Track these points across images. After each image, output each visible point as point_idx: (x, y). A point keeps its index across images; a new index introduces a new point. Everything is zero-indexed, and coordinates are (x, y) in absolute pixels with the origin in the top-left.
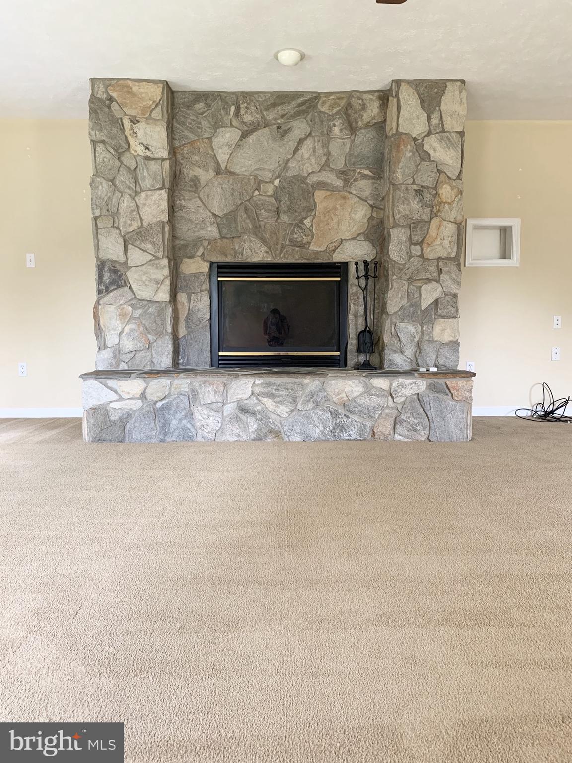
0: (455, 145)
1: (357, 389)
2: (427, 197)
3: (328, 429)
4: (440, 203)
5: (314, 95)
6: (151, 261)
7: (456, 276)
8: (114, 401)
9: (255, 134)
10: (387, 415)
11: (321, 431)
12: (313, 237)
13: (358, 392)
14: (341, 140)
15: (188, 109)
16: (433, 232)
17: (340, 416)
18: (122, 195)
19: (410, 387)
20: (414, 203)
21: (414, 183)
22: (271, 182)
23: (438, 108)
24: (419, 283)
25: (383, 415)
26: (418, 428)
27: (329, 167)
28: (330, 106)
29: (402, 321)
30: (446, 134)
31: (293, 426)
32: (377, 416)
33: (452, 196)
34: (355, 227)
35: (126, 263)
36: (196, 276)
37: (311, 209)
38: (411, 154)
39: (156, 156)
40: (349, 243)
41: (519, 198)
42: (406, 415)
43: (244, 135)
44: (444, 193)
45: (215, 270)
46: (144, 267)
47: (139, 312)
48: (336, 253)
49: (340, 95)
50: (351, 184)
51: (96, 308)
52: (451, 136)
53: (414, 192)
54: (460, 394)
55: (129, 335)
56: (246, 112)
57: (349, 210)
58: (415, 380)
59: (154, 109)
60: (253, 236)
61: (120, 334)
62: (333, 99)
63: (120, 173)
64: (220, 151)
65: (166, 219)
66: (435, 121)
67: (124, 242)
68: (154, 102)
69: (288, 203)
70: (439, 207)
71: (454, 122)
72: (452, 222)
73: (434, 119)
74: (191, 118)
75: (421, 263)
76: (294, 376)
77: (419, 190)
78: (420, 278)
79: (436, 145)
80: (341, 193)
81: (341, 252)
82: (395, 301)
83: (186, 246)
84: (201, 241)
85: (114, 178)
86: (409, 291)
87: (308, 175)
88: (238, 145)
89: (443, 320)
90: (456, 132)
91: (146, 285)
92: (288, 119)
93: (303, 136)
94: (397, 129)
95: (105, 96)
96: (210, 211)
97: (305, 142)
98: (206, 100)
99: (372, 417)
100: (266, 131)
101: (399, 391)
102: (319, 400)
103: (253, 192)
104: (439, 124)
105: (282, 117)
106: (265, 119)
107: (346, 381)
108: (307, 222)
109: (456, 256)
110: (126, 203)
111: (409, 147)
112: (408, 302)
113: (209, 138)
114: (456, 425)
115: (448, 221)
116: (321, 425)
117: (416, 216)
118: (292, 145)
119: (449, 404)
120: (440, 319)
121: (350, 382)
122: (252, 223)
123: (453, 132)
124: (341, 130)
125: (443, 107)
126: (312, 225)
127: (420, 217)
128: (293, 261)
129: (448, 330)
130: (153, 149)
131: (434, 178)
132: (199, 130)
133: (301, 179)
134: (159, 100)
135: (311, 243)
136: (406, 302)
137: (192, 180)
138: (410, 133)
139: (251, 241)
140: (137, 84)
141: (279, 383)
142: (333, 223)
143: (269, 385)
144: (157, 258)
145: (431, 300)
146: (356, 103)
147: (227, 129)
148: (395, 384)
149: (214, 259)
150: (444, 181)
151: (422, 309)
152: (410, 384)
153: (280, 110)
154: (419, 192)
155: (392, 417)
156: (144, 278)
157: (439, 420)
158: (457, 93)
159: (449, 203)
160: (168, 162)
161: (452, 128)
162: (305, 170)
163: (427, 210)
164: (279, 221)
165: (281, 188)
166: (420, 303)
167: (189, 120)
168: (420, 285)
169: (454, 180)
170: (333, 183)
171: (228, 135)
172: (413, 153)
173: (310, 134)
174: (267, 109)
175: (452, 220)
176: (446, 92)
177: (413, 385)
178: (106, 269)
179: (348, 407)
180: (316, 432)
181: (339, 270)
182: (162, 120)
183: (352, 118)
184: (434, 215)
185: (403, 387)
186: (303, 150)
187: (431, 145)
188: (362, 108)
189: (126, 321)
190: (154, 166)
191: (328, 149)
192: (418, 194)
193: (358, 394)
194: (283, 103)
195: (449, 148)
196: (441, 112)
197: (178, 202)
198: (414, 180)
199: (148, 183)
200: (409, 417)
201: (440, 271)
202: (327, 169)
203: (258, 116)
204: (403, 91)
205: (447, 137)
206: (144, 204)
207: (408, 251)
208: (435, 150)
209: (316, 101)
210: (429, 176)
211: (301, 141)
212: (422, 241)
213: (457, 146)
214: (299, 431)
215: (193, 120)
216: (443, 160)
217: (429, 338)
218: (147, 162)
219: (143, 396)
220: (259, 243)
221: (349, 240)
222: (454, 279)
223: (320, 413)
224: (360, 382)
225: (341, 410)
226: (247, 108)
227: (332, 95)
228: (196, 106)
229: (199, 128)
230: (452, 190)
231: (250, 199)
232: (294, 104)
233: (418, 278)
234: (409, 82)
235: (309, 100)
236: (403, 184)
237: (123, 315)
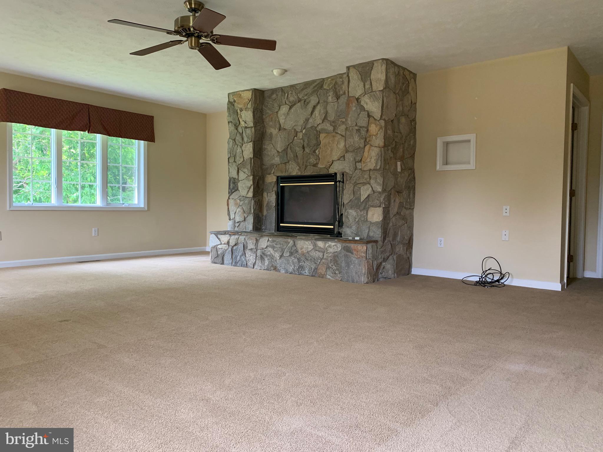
0: (378, 99)
1: (310, 247)
2: (363, 132)
3: (296, 268)
4: (370, 136)
5: (321, 80)
6: (247, 177)
7: (380, 180)
8: (219, 245)
9: (294, 107)
10: (323, 263)
11: (292, 269)
12: (319, 160)
13: (311, 248)
14: (333, 103)
15: (269, 99)
16: (366, 154)
17: (302, 261)
18: (237, 146)
19: (333, 247)
20: (356, 138)
21: (356, 125)
22: (301, 131)
23: (369, 78)
24: (360, 185)
25: (321, 263)
26: (337, 272)
27: (327, 120)
28: (328, 85)
29: (351, 208)
30: (373, 93)
31: (281, 264)
32: (318, 263)
33: (376, 132)
34: (339, 153)
35: (238, 179)
36: (270, 183)
37: (318, 144)
38: (355, 108)
39: (249, 126)
40: (336, 162)
41: (476, 119)
42: (331, 264)
43: (291, 108)
44: (372, 130)
45: (280, 180)
46: (244, 180)
47: (242, 202)
48: (330, 168)
49: (333, 78)
50: (338, 128)
51: (228, 201)
52: (376, 94)
53: (356, 131)
54: (358, 254)
55: (238, 213)
56: (291, 96)
57: (337, 143)
58: (336, 244)
59: (248, 103)
60: (293, 161)
61: (235, 213)
62: (330, 80)
63: (237, 136)
64: (281, 118)
65: (252, 157)
66: (367, 86)
67: (238, 168)
68: (249, 100)
69: (307, 142)
70: (370, 138)
71: (378, 85)
72: (376, 147)
73: (367, 85)
74: (270, 103)
75: (361, 173)
76: (284, 237)
77: (359, 129)
78: (360, 182)
79: (368, 101)
80: (332, 134)
81: (333, 168)
82: (346, 197)
83: (267, 168)
84: (273, 165)
85: (235, 138)
86: (355, 190)
87: (317, 126)
88: (288, 114)
89: (373, 208)
90: (379, 91)
91: (244, 189)
92: (309, 96)
93: (315, 105)
94: (348, 95)
95: (233, 100)
96: (276, 150)
97: (317, 107)
98: (276, 92)
99: (316, 263)
100: (299, 104)
101: (328, 249)
102: (292, 251)
103: (294, 138)
104: (370, 88)
105: (306, 95)
106: (299, 98)
107: (305, 242)
108: (317, 151)
109: (380, 168)
110: (239, 150)
111: (354, 104)
112: (354, 197)
113: (277, 112)
114: (356, 273)
115: (374, 146)
116: (293, 265)
117: (357, 145)
118: (310, 109)
119: (352, 259)
120: (371, 208)
121: (307, 243)
122: (293, 155)
123: (377, 91)
124: (332, 98)
125: (372, 77)
126: (319, 153)
127: (359, 146)
128: (309, 174)
129: (376, 215)
130: (248, 123)
131: (366, 121)
132: (273, 109)
133: (314, 128)
134: (250, 98)
135: (318, 163)
136: (353, 197)
137: (270, 135)
138: (355, 95)
139: (292, 164)
140: (243, 92)
141: (277, 240)
142: (329, 152)
143: (273, 241)
144: (249, 176)
145: (366, 196)
146: (339, 81)
147: (284, 106)
148: (327, 245)
149: (278, 175)
150: (372, 122)
151: (362, 201)
152: (334, 246)
153: (305, 92)
154: (358, 131)
155: (326, 265)
156: (244, 186)
157: (346, 269)
158: (380, 67)
159: (375, 135)
160: (253, 128)
161: (377, 89)
162: (316, 123)
163: (362, 141)
164: (304, 152)
165: (305, 134)
166: (361, 198)
167: (269, 104)
168: (360, 186)
169: (379, 121)
170: (328, 129)
171: (284, 109)
172: (356, 108)
173: (319, 102)
174: (299, 93)
175: (377, 146)
176: (374, 67)
177: (335, 246)
178: (231, 182)
179: (306, 256)
180: (291, 269)
181: (333, 178)
182: (251, 108)
183: (337, 90)
184: (366, 143)
185: (330, 247)
186: (316, 112)
187: (365, 101)
188: (342, 83)
189: (238, 207)
190: (248, 131)
191: (326, 109)
192: (358, 132)
193: (311, 249)
194: (306, 88)
195: (375, 102)
196: (371, 80)
197: (264, 147)
198: (357, 124)
199: (246, 139)
200: (333, 265)
201: (370, 178)
202: (326, 121)
203: (296, 97)
204: (351, 72)
205: (374, 95)
206: (245, 150)
207: (355, 166)
208: (367, 104)
209: (322, 83)
210: (364, 120)
211: (314, 107)
212: (361, 160)
213: (380, 99)
214: (283, 267)
215: (271, 104)
216: (371, 109)
217: (364, 219)
218: (245, 129)
219: (228, 243)
220: (296, 165)
221: (336, 160)
222: (378, 182)
223: (293, 258)
224: (312, 243)
225: (303, 259)
226: (291, 94)
227: (329, 79)
228: (272, 96)
229: (273, 107)
230: (376, 127)
231: (292, 142)
232: (312, 87)
233: (359, 182)
234: (354, 66)
235: (318, 84)
236: (350, 127)
237: (236, 204)
